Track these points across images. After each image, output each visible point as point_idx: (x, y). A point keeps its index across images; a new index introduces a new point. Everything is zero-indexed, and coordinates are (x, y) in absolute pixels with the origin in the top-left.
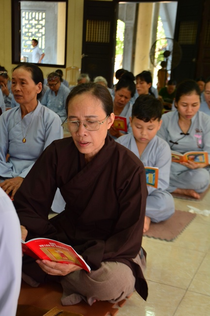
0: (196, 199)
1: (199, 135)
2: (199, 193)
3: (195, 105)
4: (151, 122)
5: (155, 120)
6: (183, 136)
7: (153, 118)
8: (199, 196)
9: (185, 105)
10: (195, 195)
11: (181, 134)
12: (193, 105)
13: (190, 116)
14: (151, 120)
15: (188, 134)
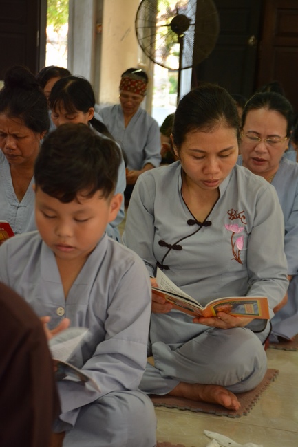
0: (229, 411)
1: (238, 227)
2: (239, 395)
3: (225, 153)
4: (79, 203)
5: (90, 195)
6: (194, 227)
7: (85, 192)
8: (236, 403)
9: (200, 155)
10: (228, 400)
11: (190, 223)
12: (221, 155)
13: (216, 181)
14: (79, 198)
15: (207, 224)
